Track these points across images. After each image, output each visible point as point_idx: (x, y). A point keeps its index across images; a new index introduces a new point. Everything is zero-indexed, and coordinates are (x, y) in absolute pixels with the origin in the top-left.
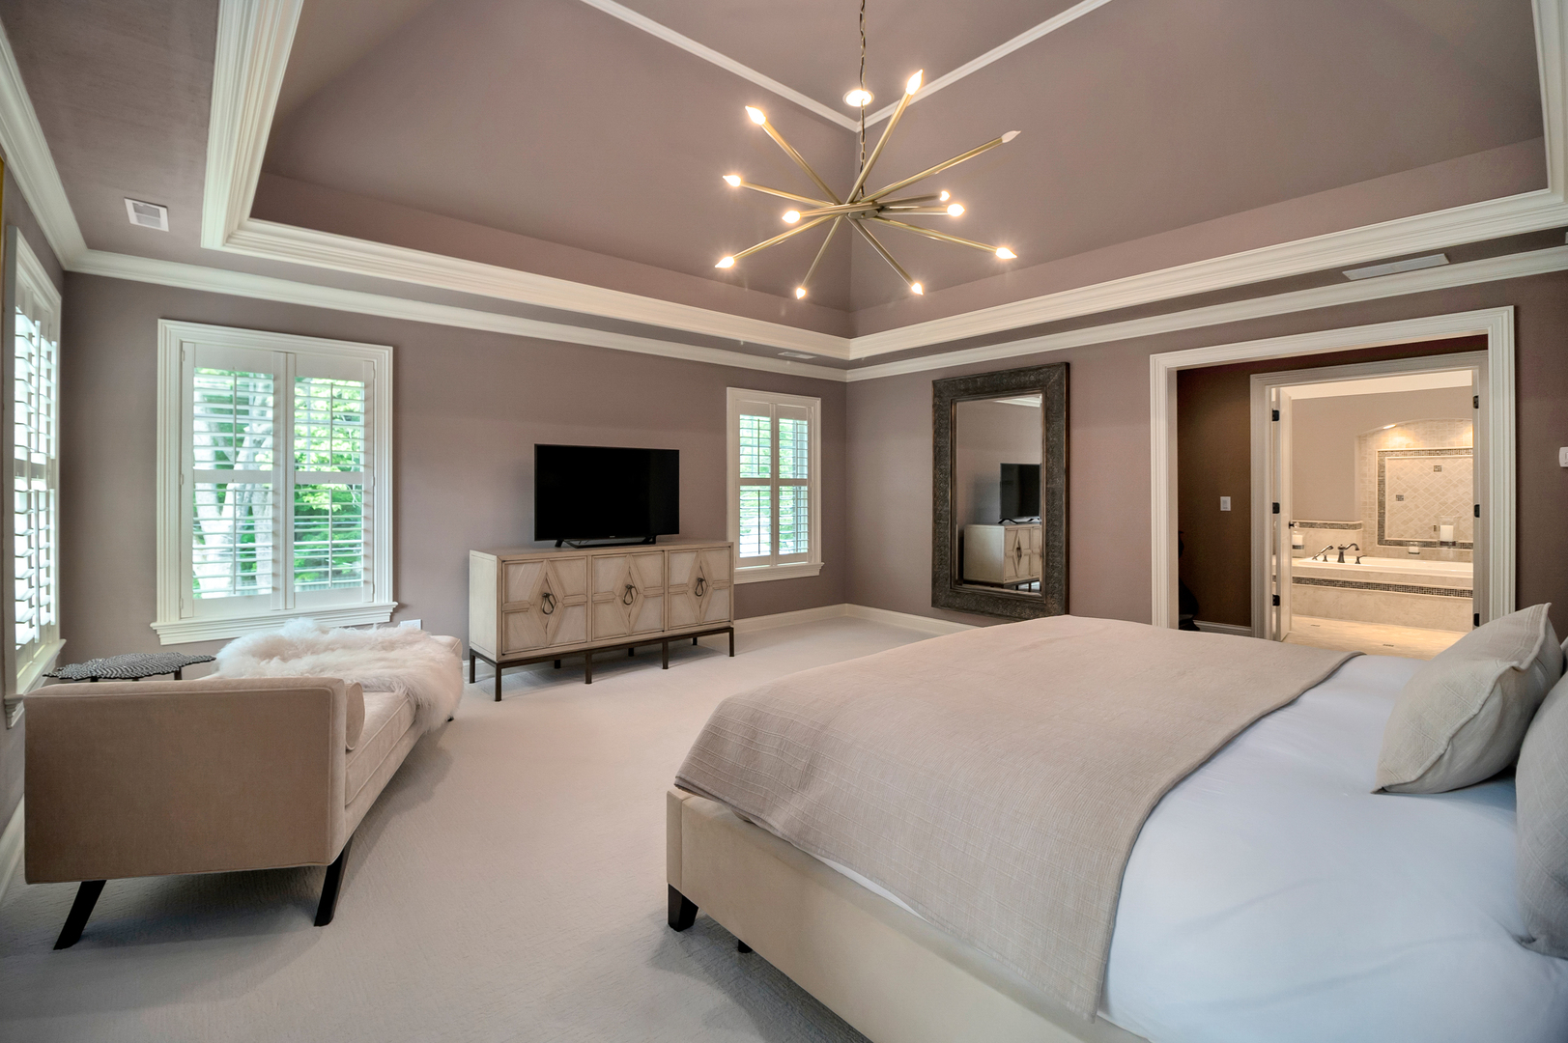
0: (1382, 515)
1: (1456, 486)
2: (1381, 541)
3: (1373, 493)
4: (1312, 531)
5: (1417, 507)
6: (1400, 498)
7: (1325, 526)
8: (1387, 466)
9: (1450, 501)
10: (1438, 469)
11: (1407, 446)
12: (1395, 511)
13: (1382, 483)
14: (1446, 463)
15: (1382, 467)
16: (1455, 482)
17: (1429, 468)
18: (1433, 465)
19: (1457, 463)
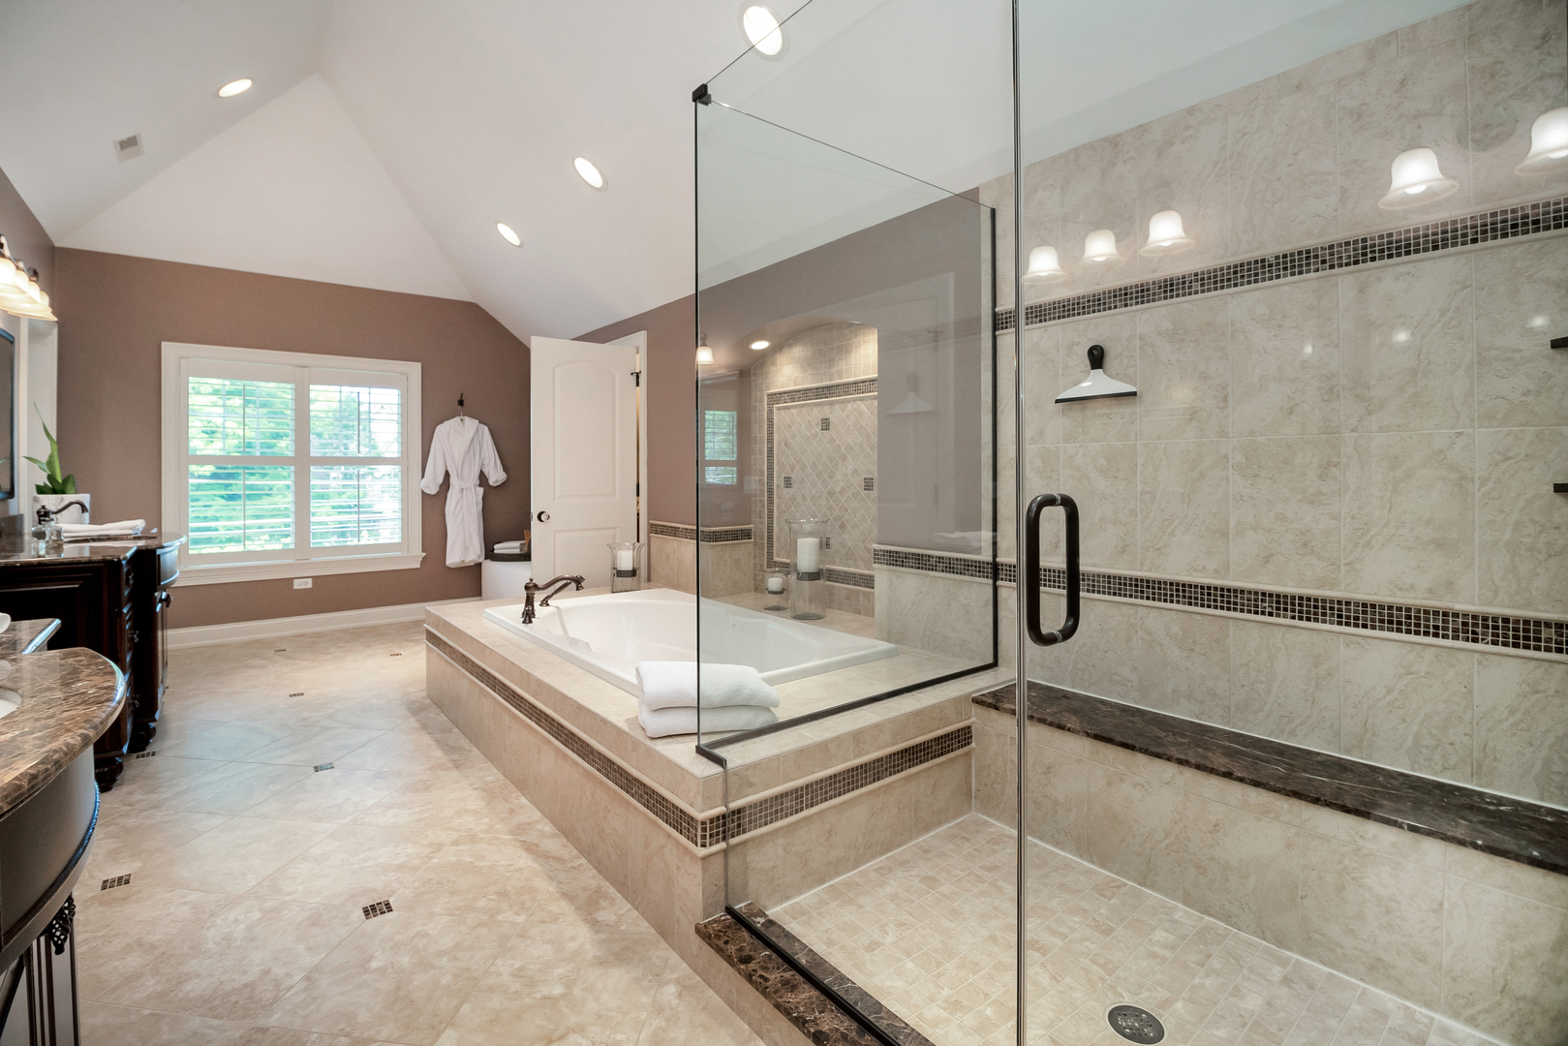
0: (770, 514)
1: (844, 458)
2: (770, 563)
3: (762, 472)
4: (673, 543)
5: (805, 498)
6: (788, 482)
7: (686, 534)
8: (776, 421)
10: (826, 424)
11: (795, 382)
12: (783, 506)
13: (770, 453)
14: (835, 410)
15: (770, 422)
16: (843, 450)
17: (817, 425)
18: (820, 418)
19: (845, 413)
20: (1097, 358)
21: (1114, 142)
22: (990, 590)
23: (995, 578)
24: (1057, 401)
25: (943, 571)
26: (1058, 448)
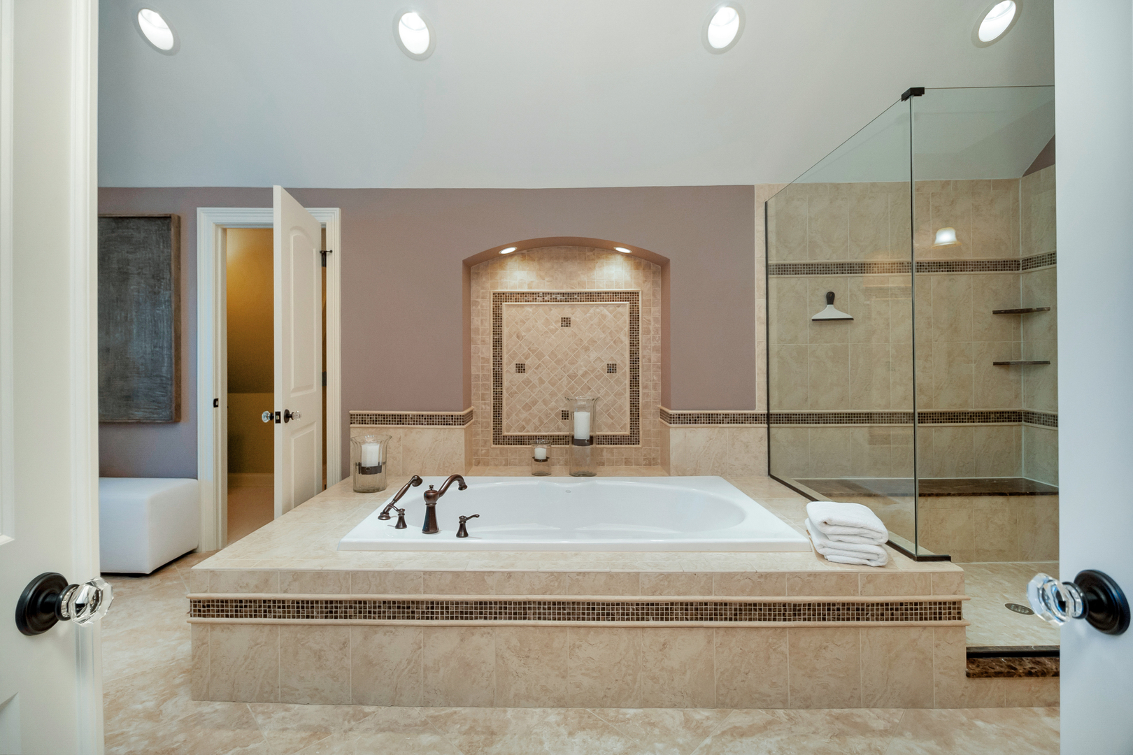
0: (498, 396)
1: (587, 349)
2: (499, 439)
3: (485, 360)
4: (396, 431)
5: (541, 381)
6: (521, 368)
7: (420, 420)
8: (505, 316)
9: (580, 372)
10: (566, 322)
11: (530, 286)
12: (514, 388)
13: (498, 343)
14: (576, 312)
15: (498, 318)
16: (585, 343)
17: (556, 322)
18: (560, 317)
19: (588, 315)
20: (830, 298)
21: (837, 187)
22: (765, 430)
23: (768, 424)
24: (813, 320)
25: (728, 423)
26: (807, 346)
